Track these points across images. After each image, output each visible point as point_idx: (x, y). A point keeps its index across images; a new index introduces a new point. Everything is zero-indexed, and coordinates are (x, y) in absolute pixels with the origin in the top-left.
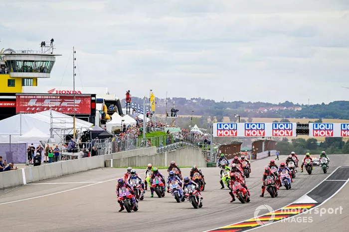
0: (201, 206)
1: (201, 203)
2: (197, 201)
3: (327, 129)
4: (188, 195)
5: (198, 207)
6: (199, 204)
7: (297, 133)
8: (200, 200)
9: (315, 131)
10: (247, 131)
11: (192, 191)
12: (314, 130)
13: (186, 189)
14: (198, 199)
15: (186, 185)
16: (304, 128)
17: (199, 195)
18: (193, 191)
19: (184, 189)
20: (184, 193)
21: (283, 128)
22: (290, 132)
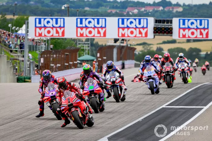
0: (123, 99)
1: (124, 96)
2: (120, 93)
3: (199, 27)
4: (110, 83)
5: (120, 101)
6: (122, 96)
7: (154, 33)
8: (123, 91)
9: (181, 31)
10: (79, 29)
11: (114, 79)
12: (180, 28)
13: (108, 76)
14: (121, 89)
15: (107, 72)
16: (165, 25)
17: (123, 85)
18: (116, 79)
19: (105, 75)
20: (105, 81)
21: (133, 25)
22: (143, 32)
